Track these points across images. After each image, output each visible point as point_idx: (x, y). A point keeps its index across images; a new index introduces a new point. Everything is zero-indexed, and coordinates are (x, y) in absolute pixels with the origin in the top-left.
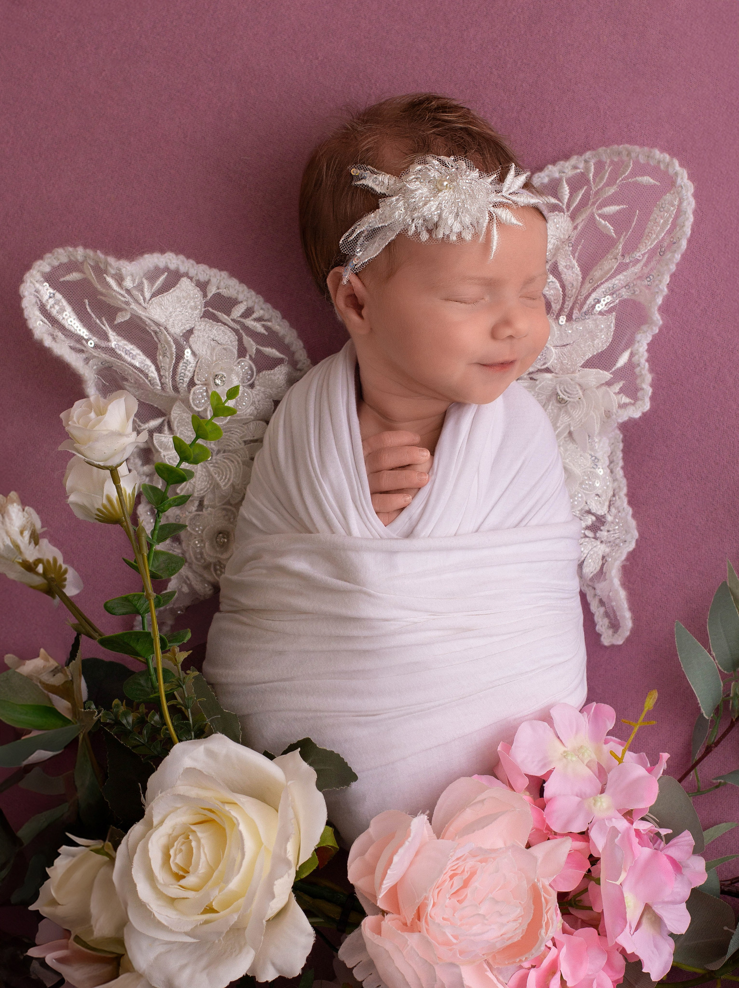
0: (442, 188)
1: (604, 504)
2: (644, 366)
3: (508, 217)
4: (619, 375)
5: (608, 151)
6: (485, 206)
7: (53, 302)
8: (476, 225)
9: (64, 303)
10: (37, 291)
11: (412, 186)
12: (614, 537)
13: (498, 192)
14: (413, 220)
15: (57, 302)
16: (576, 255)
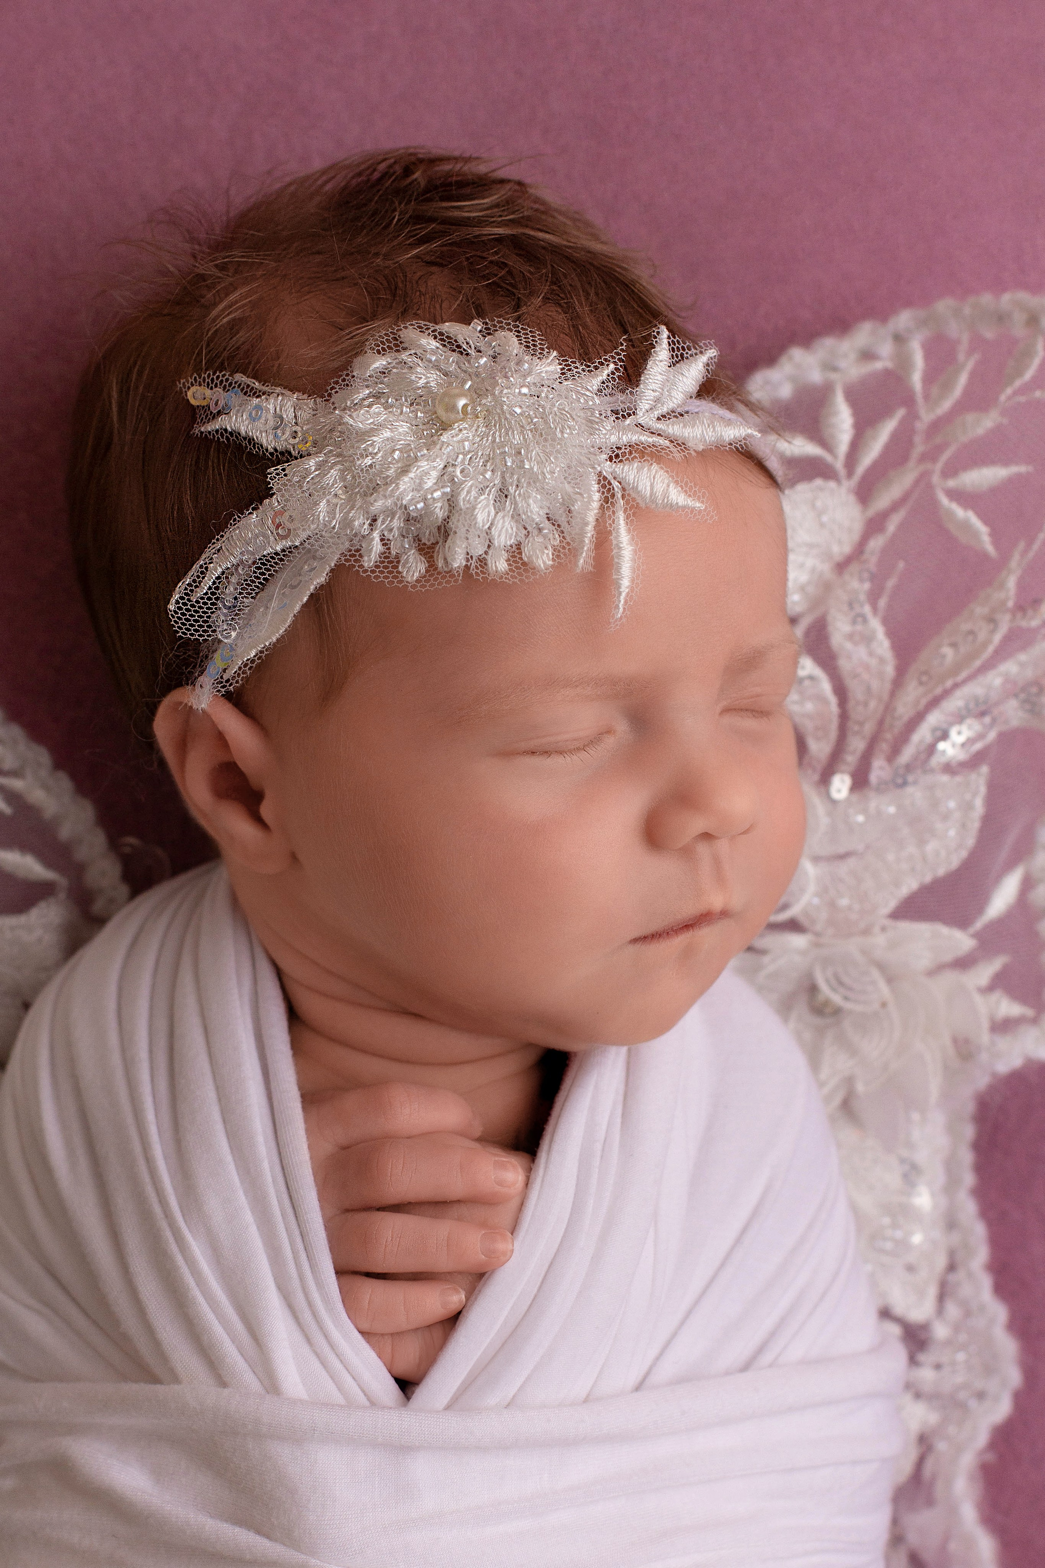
0: (452, 416)
1: (925, 1292)
3: (660, 488)
5: (967, 310)
6: (584, 460)
8: (563, 520)
11: (360, 420)
13: (620, 415)
14: (375, 520)
16: (882, 603)
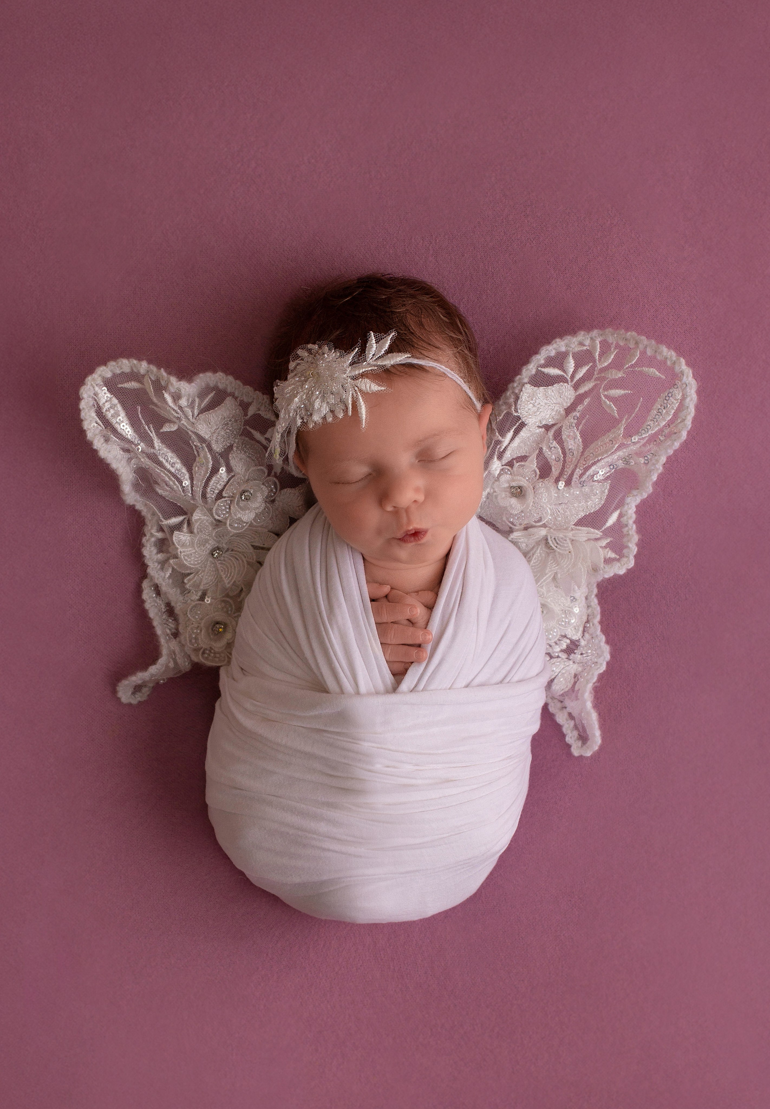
1: (579, 630)
2: (632, 527)
4: (607, 533)
5: (616, 334)
7: (109, 406)
9: (119, 407)
10: (96, 394)
12: (586, 659)
15: (113, 407)
16: (580, 428)
